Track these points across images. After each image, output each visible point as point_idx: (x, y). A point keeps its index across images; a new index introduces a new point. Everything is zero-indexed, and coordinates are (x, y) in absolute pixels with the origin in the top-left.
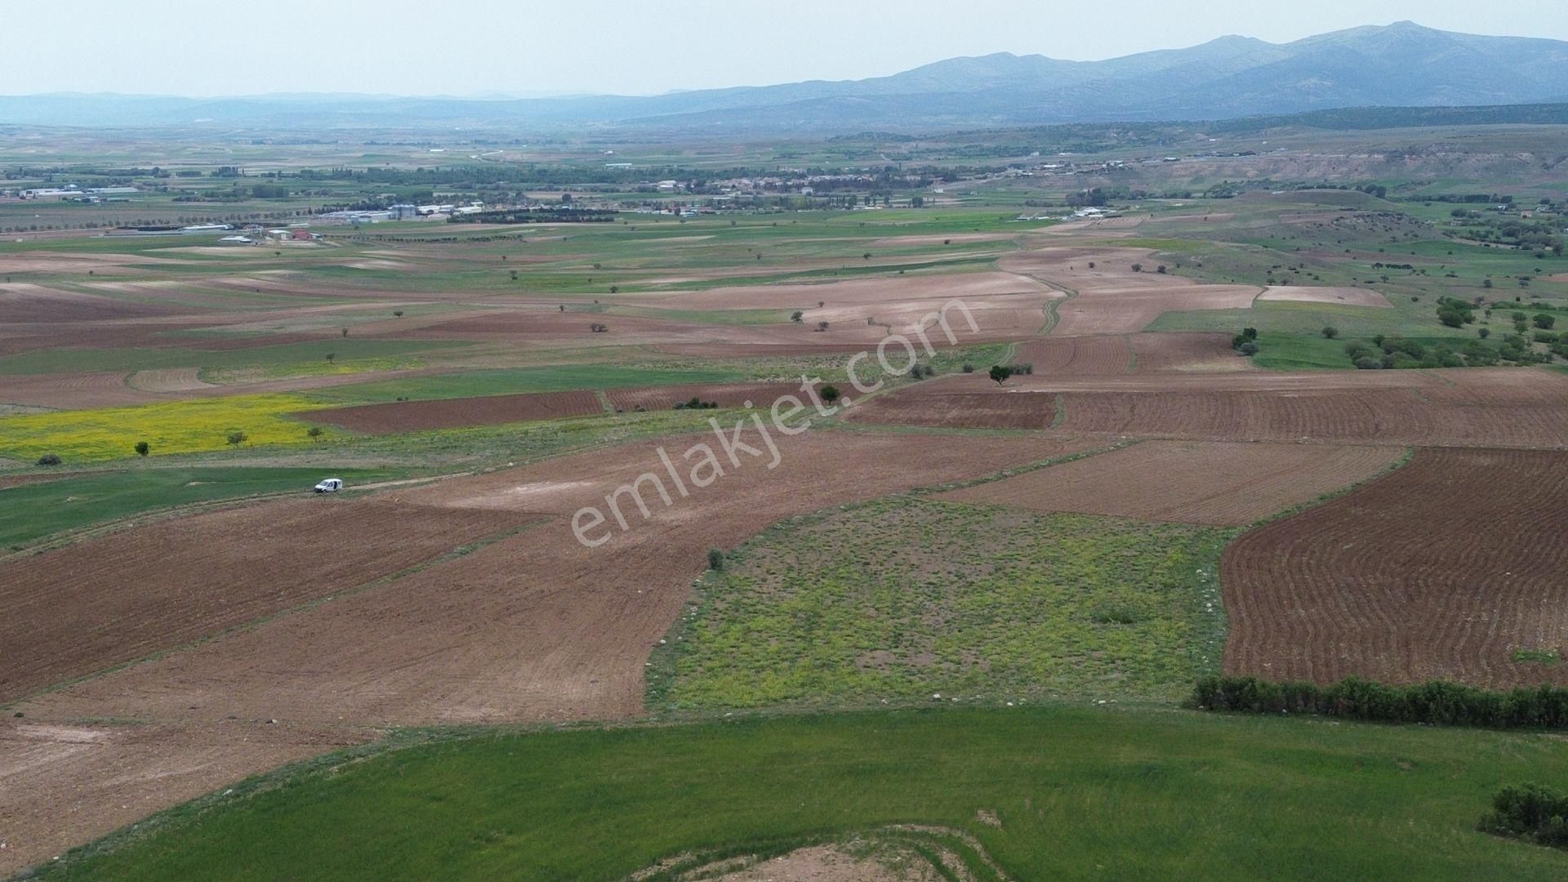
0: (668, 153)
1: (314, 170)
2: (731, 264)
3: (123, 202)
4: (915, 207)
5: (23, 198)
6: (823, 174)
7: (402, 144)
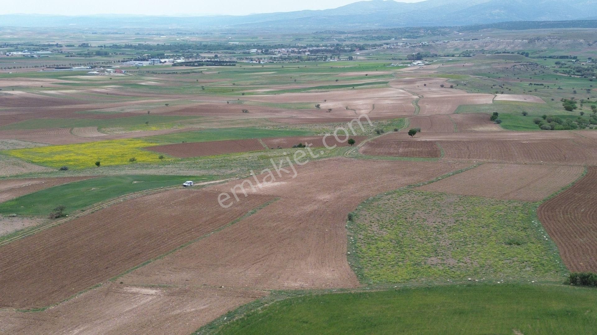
0: (252, 38)
1: (118, 44)
2: (284, 83)
3: (46, 57)
4: (350, 60)
5: (8, 55)
6: (313, 47)
7: (149, 34)
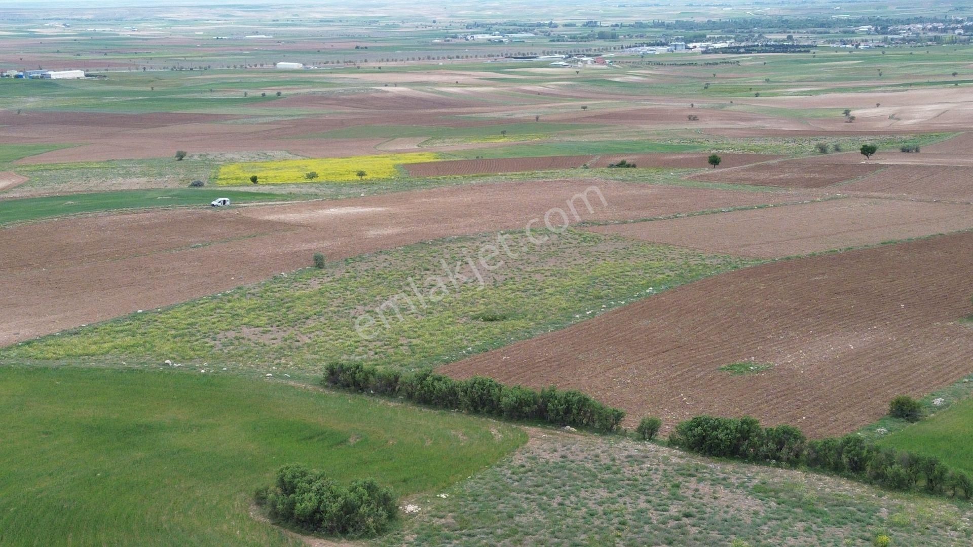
0: (878, 8)
3: (520, 42)
5: (467, 40)
7: (708, 5)
